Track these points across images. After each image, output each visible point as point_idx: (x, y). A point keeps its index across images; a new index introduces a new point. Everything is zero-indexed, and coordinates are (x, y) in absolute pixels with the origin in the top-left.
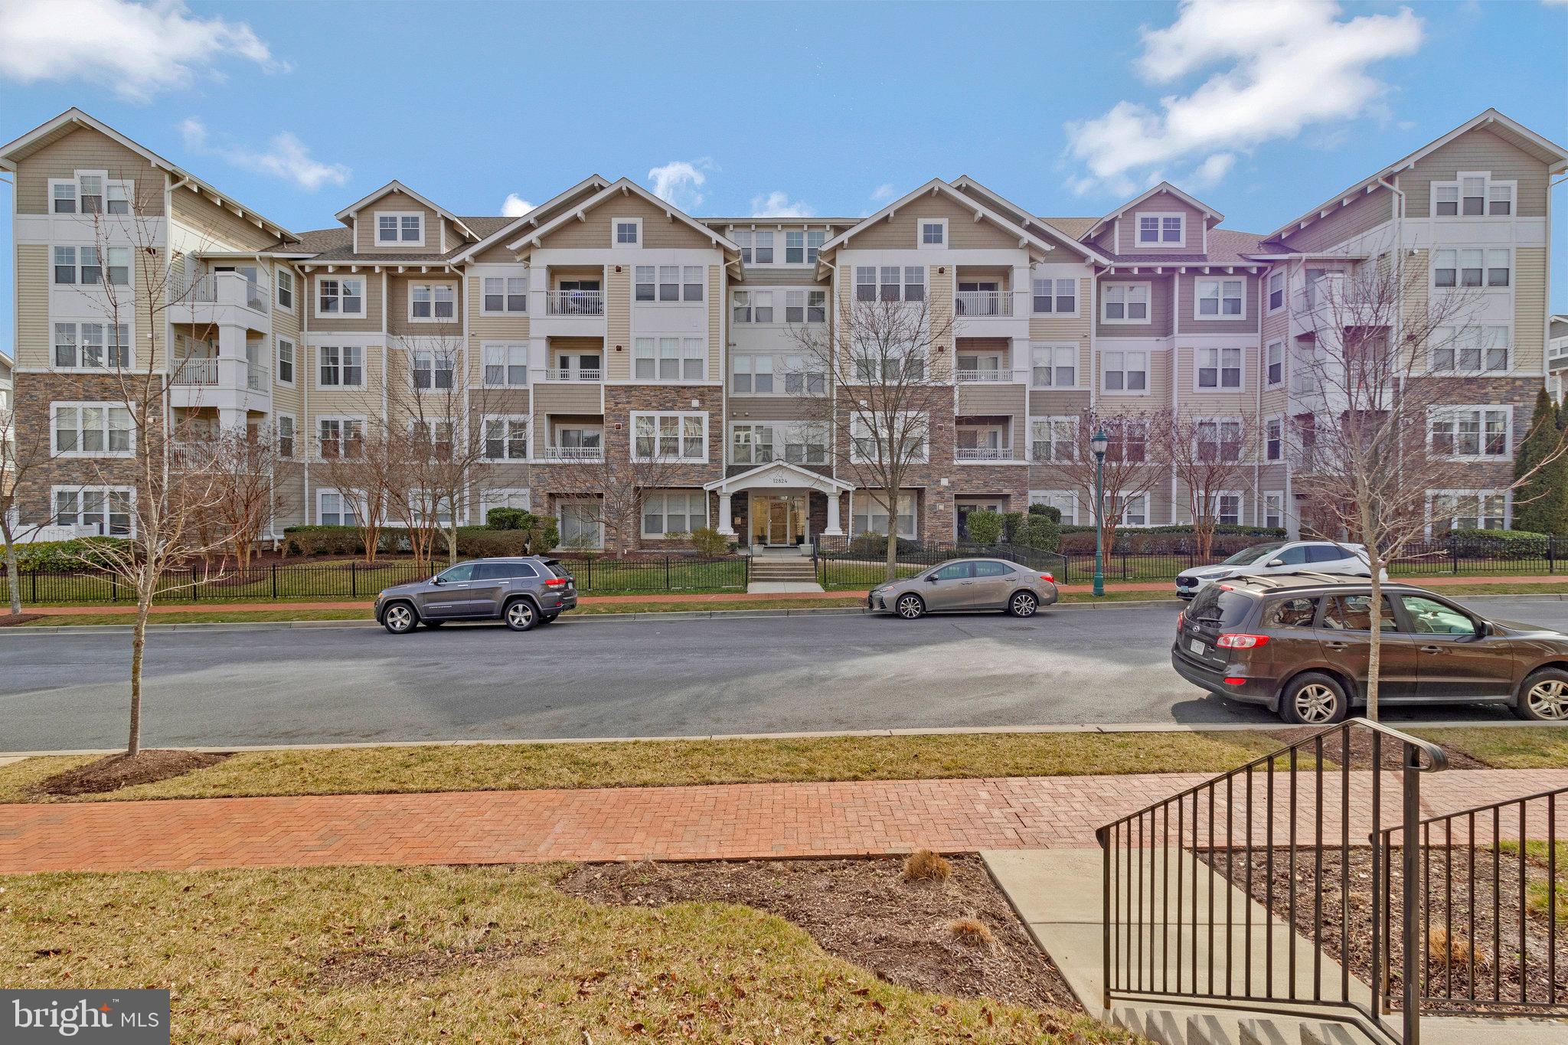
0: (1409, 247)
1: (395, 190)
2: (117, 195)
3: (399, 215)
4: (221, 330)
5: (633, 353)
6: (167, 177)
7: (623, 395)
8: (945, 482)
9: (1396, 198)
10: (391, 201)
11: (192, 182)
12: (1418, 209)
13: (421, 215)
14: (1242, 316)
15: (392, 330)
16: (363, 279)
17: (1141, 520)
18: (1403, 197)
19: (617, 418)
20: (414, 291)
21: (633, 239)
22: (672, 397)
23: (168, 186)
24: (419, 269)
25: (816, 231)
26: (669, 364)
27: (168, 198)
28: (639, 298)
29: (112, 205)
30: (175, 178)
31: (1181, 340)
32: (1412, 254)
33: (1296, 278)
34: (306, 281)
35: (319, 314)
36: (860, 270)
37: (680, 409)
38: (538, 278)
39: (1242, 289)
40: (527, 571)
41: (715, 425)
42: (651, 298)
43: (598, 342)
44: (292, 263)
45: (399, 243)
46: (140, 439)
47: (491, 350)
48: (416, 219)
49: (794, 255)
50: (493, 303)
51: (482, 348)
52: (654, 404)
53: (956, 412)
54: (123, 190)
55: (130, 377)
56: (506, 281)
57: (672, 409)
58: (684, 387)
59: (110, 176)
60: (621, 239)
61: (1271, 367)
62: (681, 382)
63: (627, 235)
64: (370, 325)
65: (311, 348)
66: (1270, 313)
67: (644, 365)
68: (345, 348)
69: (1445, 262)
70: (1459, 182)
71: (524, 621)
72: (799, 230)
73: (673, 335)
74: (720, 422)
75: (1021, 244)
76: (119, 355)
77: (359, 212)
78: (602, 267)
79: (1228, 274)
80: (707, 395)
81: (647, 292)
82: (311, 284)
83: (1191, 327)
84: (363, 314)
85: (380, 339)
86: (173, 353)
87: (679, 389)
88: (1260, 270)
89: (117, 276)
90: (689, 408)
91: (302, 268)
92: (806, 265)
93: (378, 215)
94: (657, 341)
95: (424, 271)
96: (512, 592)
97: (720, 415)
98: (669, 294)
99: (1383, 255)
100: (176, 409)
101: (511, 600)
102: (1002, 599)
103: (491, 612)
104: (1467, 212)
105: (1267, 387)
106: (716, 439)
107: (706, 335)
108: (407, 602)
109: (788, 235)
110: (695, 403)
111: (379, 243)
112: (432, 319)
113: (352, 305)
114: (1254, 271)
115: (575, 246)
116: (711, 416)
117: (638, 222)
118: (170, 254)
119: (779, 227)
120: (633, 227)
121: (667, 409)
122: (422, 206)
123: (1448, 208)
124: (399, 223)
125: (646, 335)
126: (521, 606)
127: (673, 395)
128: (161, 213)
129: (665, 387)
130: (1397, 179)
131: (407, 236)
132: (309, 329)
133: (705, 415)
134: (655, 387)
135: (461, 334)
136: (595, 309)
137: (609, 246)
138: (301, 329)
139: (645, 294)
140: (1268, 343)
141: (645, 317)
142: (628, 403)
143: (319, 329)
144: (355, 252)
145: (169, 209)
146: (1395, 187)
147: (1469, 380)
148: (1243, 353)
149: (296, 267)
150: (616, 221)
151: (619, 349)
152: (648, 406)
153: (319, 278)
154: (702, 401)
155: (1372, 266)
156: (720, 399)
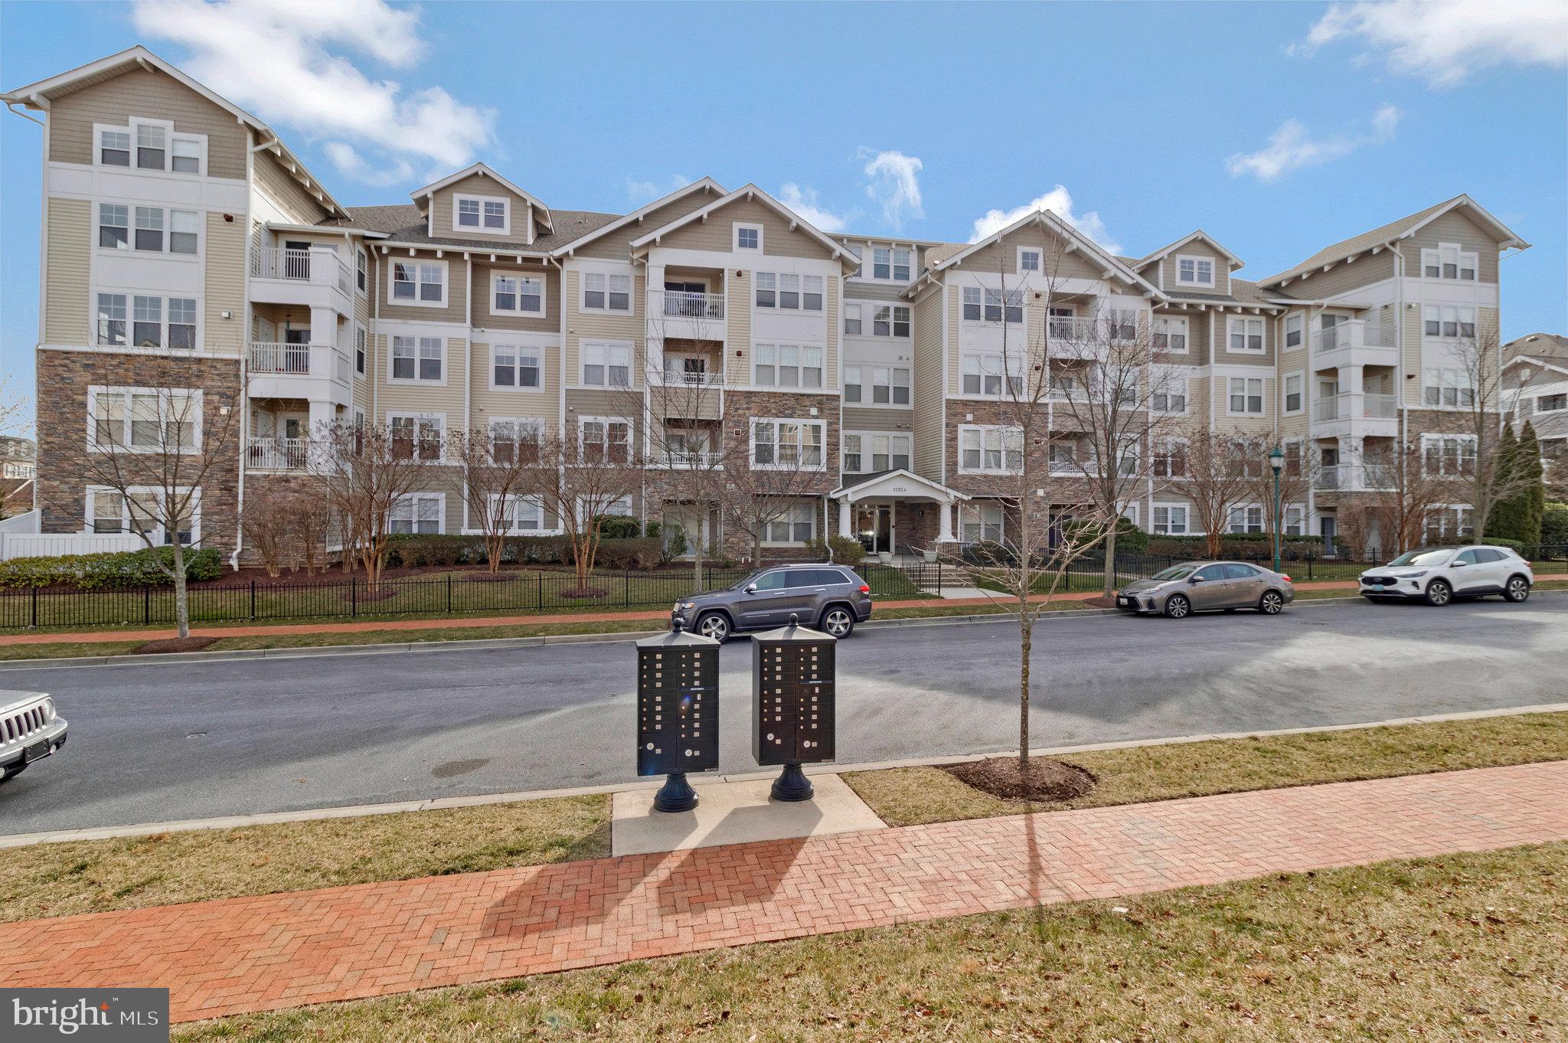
0: (1409, 301)
1: (480, 173)
2: (183, 150)
3: (482, 199)
4: (313, 312)
5: (754, 358)
6: (250, 137)
7: (743, 401)
8: (1041, 492)
9: (1397, 260)
10: (475, 183)
11: (278, 145)
12: (1413, 271)
13: (506, 201)
14: (1262, 351)
15: (475, 323)
16: (445, 266)
17: (1182, 528)
18: (1403, 260)
19: (737, 423)
20: (495, 280)
21: (754, 245)
22: (792, 405)
23: (251, 147)
24: (515, 258)
25: (902, 249)
26: (790, 372)
27: (250, 159)
28: (760, 304)
29: (176, 160)
30: (258, 136)
31: (1217, 370)
32: (1410, 307)
33: (1315, 322)
34: (378, 263)
35: (392, 300)
36: (967, 290)
37: (800, 416)
38: (656, 278)
39: (1259, 328)
40: (839, 578)
41: (833, 433)
42: (772, 305)
43: (716, 347)
44: (368, 242)
45: (481, 229)
46: (207, 434)
47: (590, 350)
48: (501, 205)
49: (881, 271)
50: (594, 300)
51: (581, 346)
52: (774, 411)
53: (1050, 427)
54: (196, 146)
55: (199, 361)
56: (607, 278)
57: (791, 416)
58: (804, 395)
59: (176, 128)
60: (742, 244)
61: (1288, 397)
62: (801, 389)
63: (748, 240)
64: (451, 315)
65: (383, 337)
66: (1286, 350)
67: (765, 370)
68: (422, 339)
69: (1430, 315)
70: (1440, 251)
71: (842, 628)
72: (886, 248)
73: (795, 343)
74: (837, 431)
75: (1106, 276)
76: (182, 335)
77: (435, 193)
78: (722, 271)
79: (1255, 314)
80: (826, 403)
81: (767, 299)
82: (384, 266)
83: (1224, 358)
84: (444, 303)
85: (462, 330)
86: (251, 336)
87: (798, 397)
88: (1280, 312)
89: (184, 243)
90: (807, 415)
91: (379, 249)
92: (891, 281)
93: (457, 197)
94: (777, 348)
95: (519, 261)
96: (830, 599)
97: (838, 424)
98: (790, 301)
99: (1386, 307)
100: (253, 399)
101: (831, 606)
102: (1253, 598)
103: (808, 620)
104: (1446, 276)
105: (1285, 414)
106: (833, 447)
107: (824, 345)
108: (723, 612)
109: (876, 251)
110: (814, 411)
111: (457, 227)
112: (518, 312)
113: (431, 291)
114: (1275, 313)
115: (695, 248)
116: (829, 424)
117: (759, 228)
118: (252, 223)
119: (870, 243)
120: (754, 233)
121: (786, 416)
122: (508, 192)
123: (1433, 271)
124: (482, 208)
125: (788, 343)
126: (838, 614)
127: (792, 402)
128: (242, 175)
129: (784, 394)
130: (1398, 244)
131: (490, 222)
132: (380, 316)
133: (823, 423)
134: (775, 394)
135: (558, 331)
136: (716, 312)
137: (730, 250)
138: (372, 315)
139: (765, 301)
140: (1285, 376)
141: (767, 325)
142: (748, 409)
143: (390, 317)
144: (430, 235)
145: (251, 172)
146: (1397, 250)
147: (1450, 413)
148: (1264, 382)
149: (372, 247)
150: (737, 226)
151: (739, 354)
152: (765, 412)
153: (393, 261)
154: (821, 410)
155: (1376, 315)
156: (837, 408)
